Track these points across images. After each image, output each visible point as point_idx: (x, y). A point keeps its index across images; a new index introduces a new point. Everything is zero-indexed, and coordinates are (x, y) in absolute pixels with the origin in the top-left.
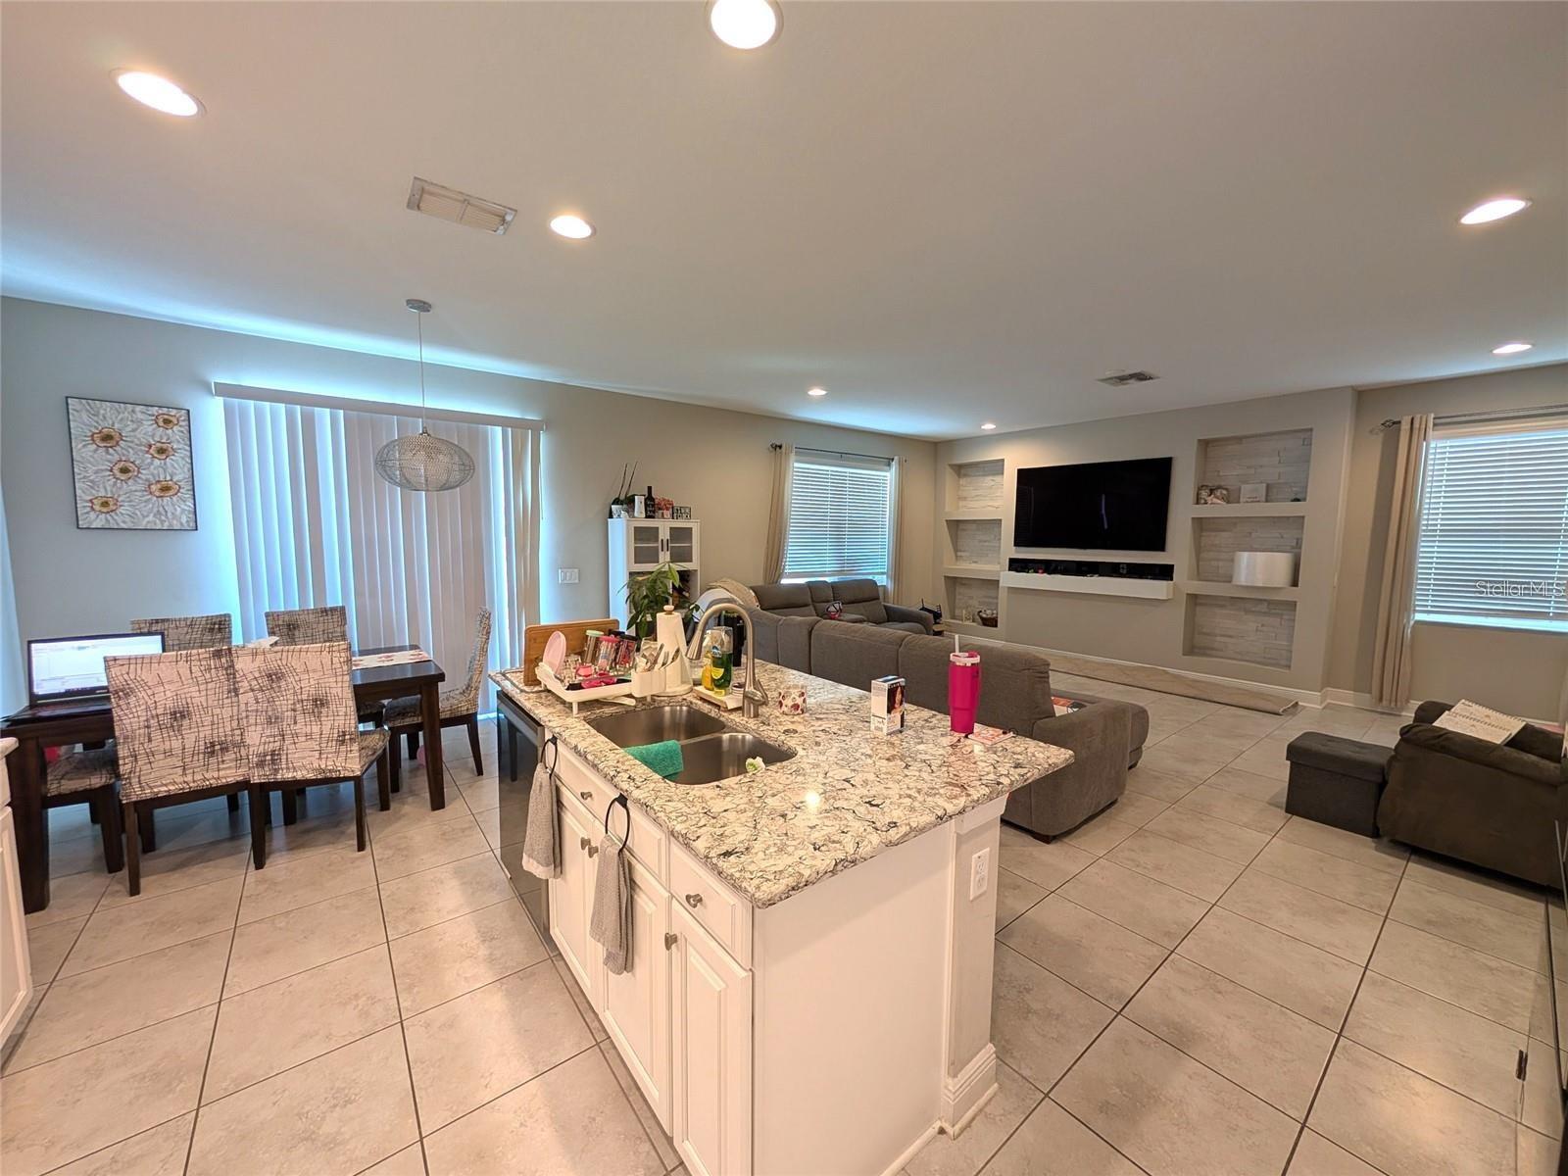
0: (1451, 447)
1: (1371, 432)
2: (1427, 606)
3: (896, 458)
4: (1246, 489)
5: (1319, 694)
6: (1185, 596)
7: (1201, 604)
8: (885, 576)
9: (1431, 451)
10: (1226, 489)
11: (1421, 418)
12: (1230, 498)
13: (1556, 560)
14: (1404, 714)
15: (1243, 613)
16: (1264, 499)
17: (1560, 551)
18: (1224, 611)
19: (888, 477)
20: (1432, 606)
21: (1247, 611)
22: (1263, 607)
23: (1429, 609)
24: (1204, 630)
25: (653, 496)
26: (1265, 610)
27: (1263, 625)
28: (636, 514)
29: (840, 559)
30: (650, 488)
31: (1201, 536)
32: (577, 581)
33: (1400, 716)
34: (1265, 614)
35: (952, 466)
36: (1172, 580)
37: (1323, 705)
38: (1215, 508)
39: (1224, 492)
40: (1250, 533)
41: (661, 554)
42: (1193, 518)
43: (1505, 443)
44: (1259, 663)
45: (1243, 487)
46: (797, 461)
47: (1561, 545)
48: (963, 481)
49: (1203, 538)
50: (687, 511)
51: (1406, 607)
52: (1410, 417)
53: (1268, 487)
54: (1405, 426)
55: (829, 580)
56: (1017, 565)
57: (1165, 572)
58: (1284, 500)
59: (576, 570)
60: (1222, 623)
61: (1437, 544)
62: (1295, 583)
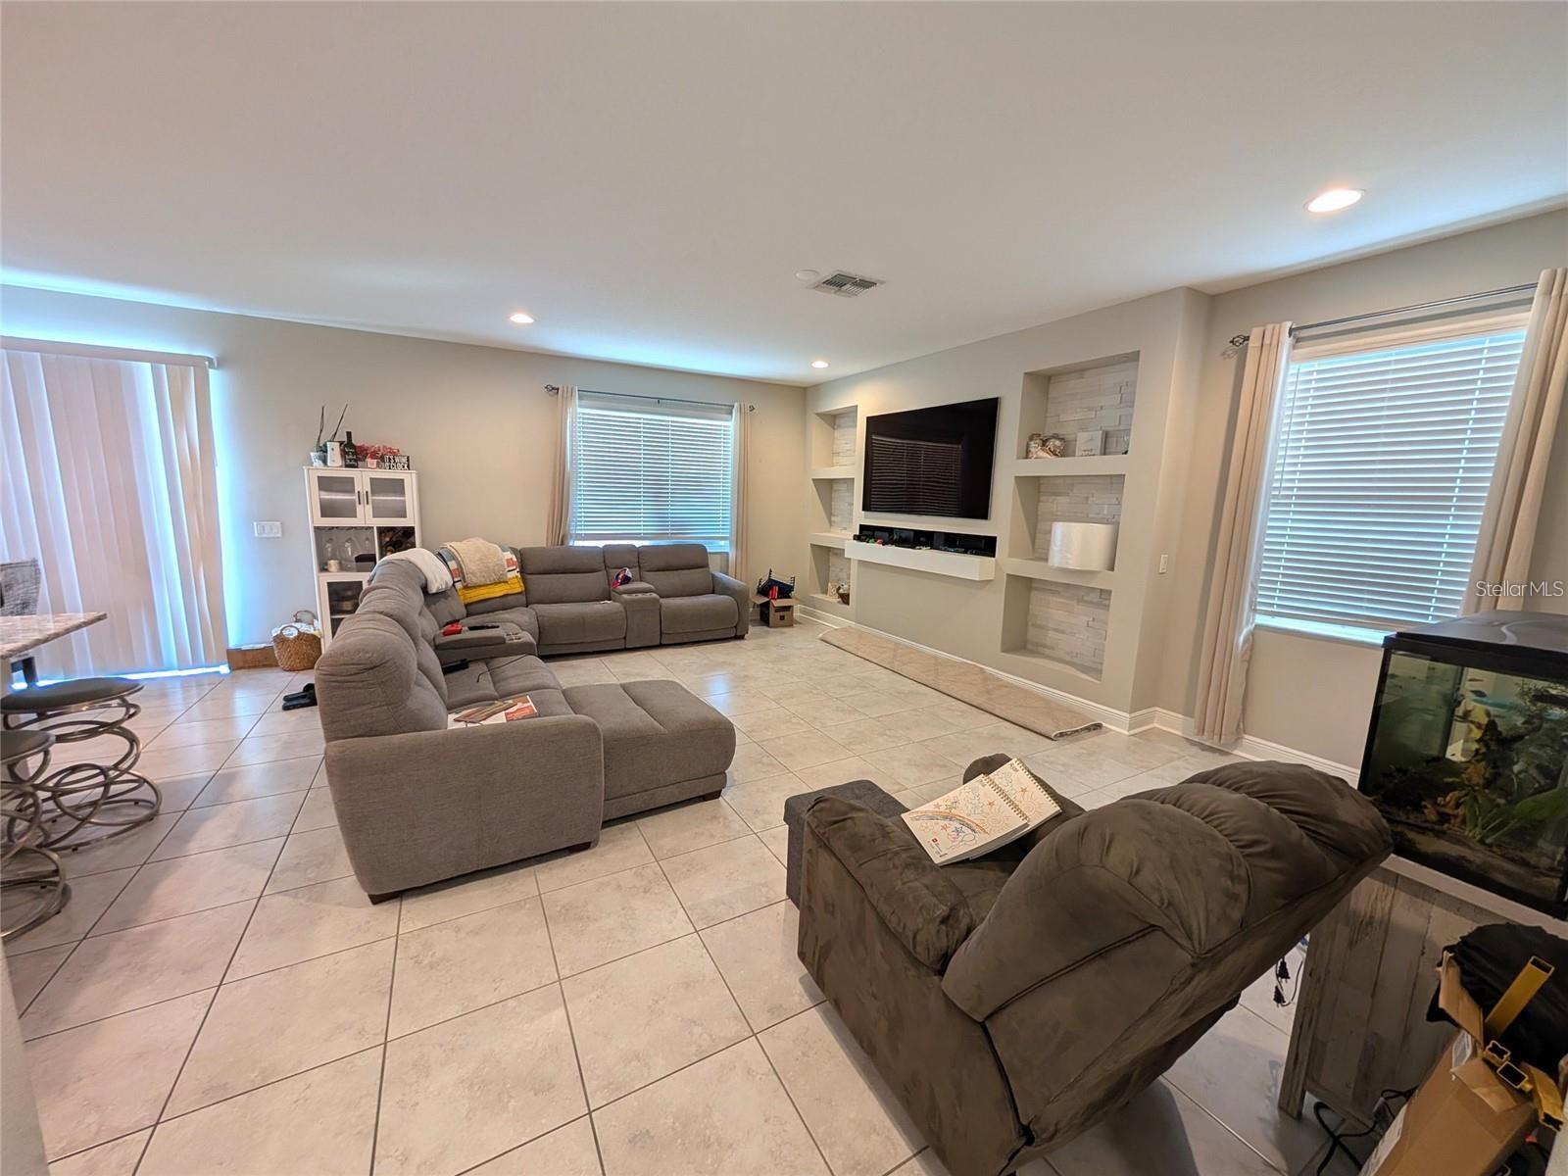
0: (1319, 372)
1: (1223, 354)
2: (1272, 605)
3: (736, 404)
4: (1082, 438)
5: (1128, 716)
6: (1005, 577)
7: (1036, 589)
8: (728, 542)
9: (1291, 379)
10: (1062, 439)
11: (1274, 328)
12: (1065, 450)
13: (1441, 544)
14: (1235, 752)
15: (1075, 603)
16: (1098, 452)
17: (1449, 530)
19: (729, 427)
20: (1279, 606)
21: (1080, 601)
23: (1275, 609)
24: (1039, 622)
25: (353, 442)
26: (1095, 600)
28: (329, 464)
29: (662, 518)
30: (349, 434)
31: (1039, 501)
32: (279, 535)
35: (817, 414)
36: (994, 556)
37: (1132, 732)
38: (1044, 464)
39: (1058, 443)
40: (1087, 498)
41: (359, 508)
42: (1016, 477)
43: (1389, 363)
45: (1079, 435)
46: (580, 406)
47: (1451, 521)
48: (837, 433)
49: (1041, 504)
50: (404, 460)
52: (1262, 329)
53: (1106, 436)
54: (1254, 343)
55: (638, 544)
56: (866, 533)
57: (985, 546)
58: (1116, 453)
59: (278, 523)
60: (1053, 612)
61: (1291, 516)
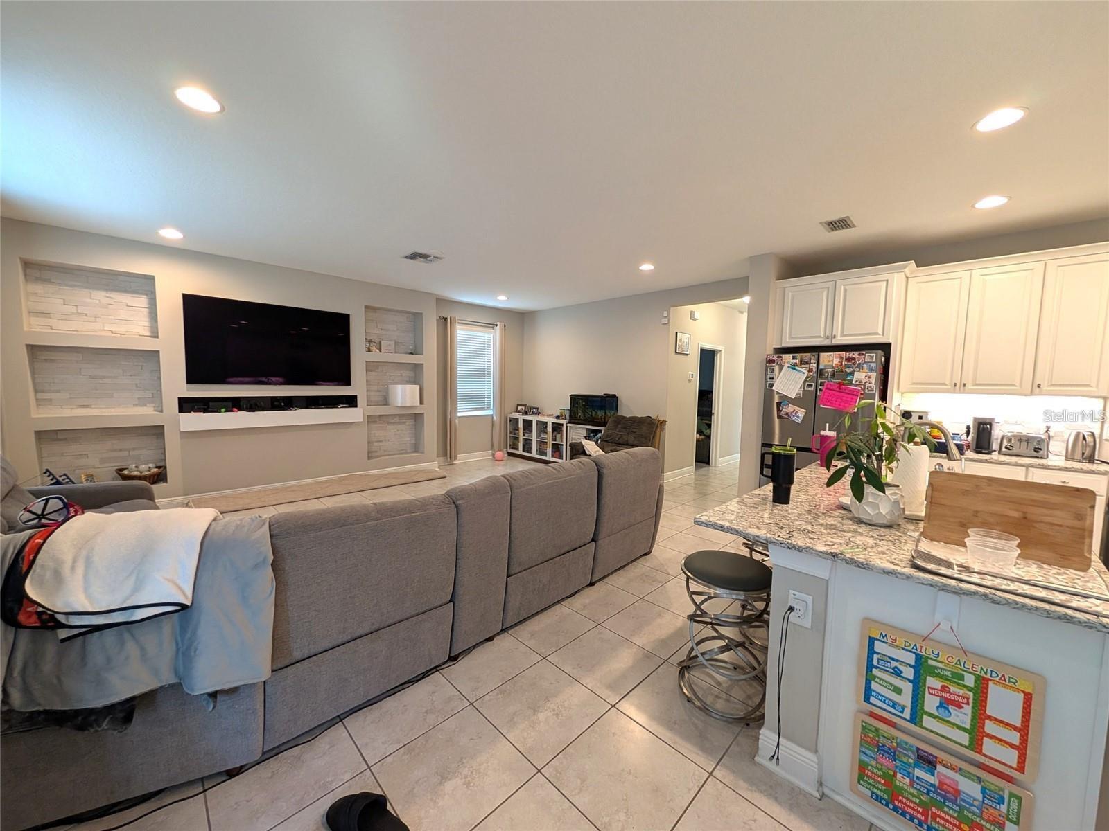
18: (376, 425)
22: (397, 419)
27: (398, 431)
33: (452, 464)
34: (399, 423)
44: (398, 454)
51: (455, 410)
62: (421, 403)
